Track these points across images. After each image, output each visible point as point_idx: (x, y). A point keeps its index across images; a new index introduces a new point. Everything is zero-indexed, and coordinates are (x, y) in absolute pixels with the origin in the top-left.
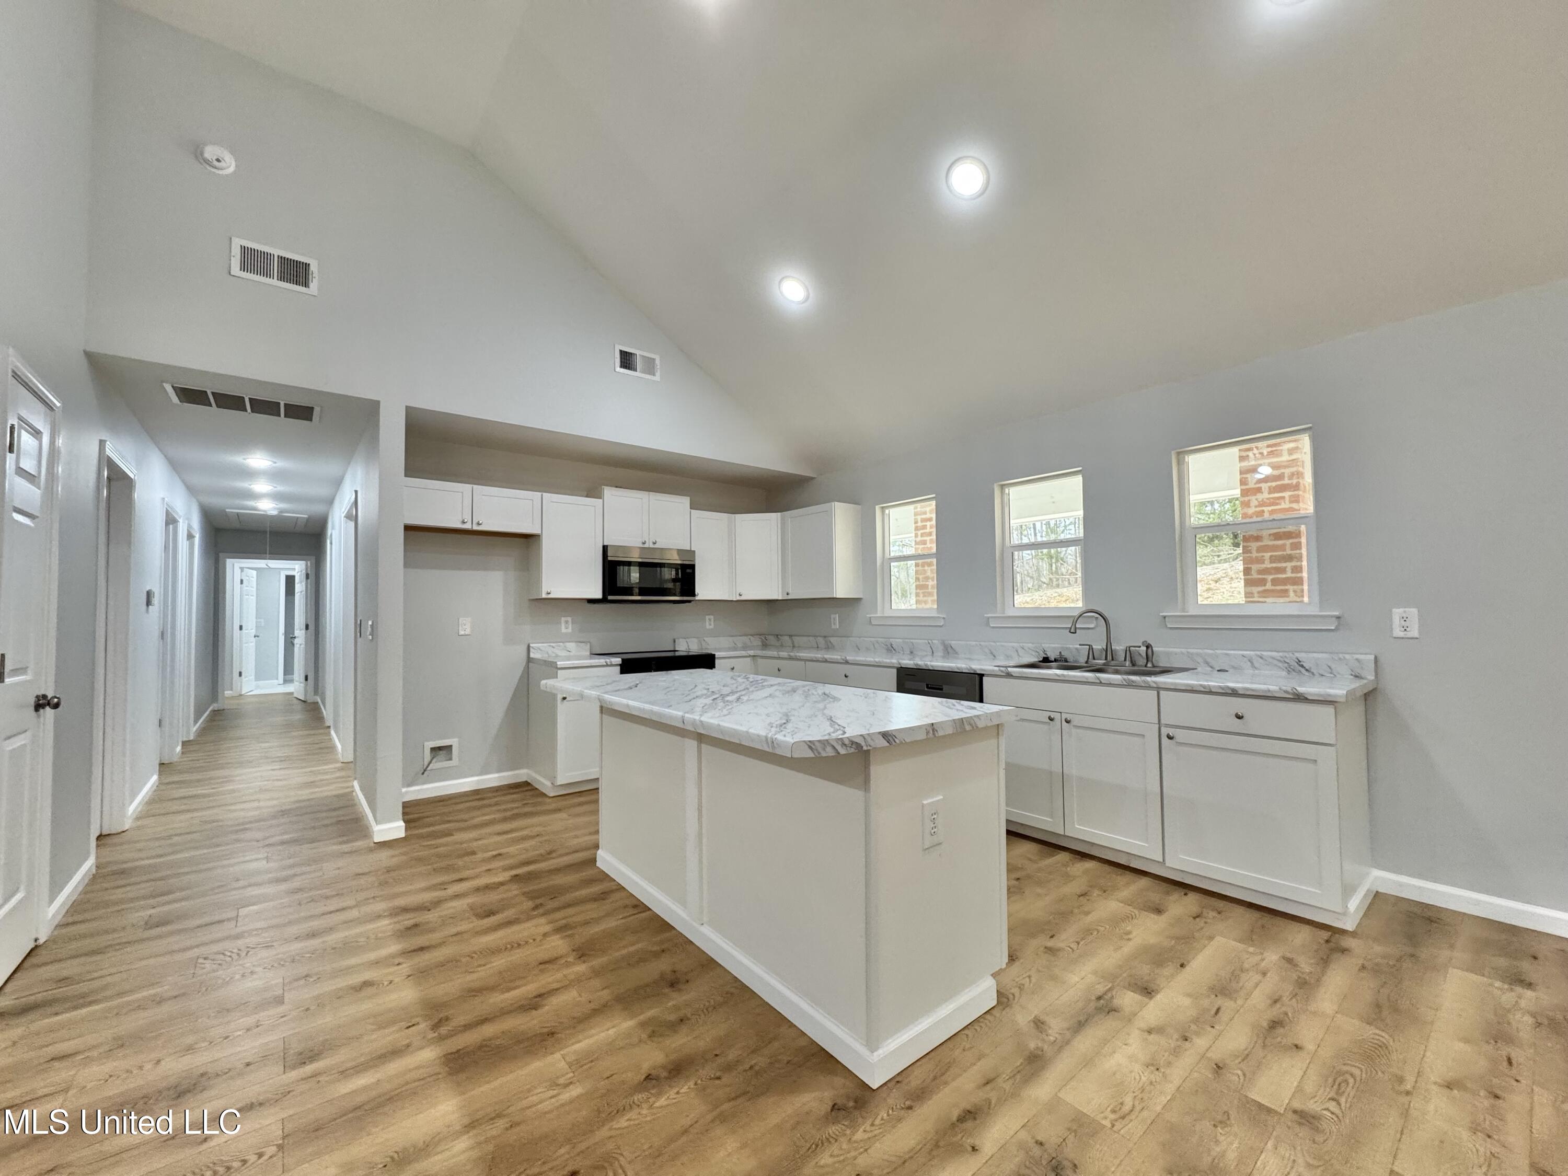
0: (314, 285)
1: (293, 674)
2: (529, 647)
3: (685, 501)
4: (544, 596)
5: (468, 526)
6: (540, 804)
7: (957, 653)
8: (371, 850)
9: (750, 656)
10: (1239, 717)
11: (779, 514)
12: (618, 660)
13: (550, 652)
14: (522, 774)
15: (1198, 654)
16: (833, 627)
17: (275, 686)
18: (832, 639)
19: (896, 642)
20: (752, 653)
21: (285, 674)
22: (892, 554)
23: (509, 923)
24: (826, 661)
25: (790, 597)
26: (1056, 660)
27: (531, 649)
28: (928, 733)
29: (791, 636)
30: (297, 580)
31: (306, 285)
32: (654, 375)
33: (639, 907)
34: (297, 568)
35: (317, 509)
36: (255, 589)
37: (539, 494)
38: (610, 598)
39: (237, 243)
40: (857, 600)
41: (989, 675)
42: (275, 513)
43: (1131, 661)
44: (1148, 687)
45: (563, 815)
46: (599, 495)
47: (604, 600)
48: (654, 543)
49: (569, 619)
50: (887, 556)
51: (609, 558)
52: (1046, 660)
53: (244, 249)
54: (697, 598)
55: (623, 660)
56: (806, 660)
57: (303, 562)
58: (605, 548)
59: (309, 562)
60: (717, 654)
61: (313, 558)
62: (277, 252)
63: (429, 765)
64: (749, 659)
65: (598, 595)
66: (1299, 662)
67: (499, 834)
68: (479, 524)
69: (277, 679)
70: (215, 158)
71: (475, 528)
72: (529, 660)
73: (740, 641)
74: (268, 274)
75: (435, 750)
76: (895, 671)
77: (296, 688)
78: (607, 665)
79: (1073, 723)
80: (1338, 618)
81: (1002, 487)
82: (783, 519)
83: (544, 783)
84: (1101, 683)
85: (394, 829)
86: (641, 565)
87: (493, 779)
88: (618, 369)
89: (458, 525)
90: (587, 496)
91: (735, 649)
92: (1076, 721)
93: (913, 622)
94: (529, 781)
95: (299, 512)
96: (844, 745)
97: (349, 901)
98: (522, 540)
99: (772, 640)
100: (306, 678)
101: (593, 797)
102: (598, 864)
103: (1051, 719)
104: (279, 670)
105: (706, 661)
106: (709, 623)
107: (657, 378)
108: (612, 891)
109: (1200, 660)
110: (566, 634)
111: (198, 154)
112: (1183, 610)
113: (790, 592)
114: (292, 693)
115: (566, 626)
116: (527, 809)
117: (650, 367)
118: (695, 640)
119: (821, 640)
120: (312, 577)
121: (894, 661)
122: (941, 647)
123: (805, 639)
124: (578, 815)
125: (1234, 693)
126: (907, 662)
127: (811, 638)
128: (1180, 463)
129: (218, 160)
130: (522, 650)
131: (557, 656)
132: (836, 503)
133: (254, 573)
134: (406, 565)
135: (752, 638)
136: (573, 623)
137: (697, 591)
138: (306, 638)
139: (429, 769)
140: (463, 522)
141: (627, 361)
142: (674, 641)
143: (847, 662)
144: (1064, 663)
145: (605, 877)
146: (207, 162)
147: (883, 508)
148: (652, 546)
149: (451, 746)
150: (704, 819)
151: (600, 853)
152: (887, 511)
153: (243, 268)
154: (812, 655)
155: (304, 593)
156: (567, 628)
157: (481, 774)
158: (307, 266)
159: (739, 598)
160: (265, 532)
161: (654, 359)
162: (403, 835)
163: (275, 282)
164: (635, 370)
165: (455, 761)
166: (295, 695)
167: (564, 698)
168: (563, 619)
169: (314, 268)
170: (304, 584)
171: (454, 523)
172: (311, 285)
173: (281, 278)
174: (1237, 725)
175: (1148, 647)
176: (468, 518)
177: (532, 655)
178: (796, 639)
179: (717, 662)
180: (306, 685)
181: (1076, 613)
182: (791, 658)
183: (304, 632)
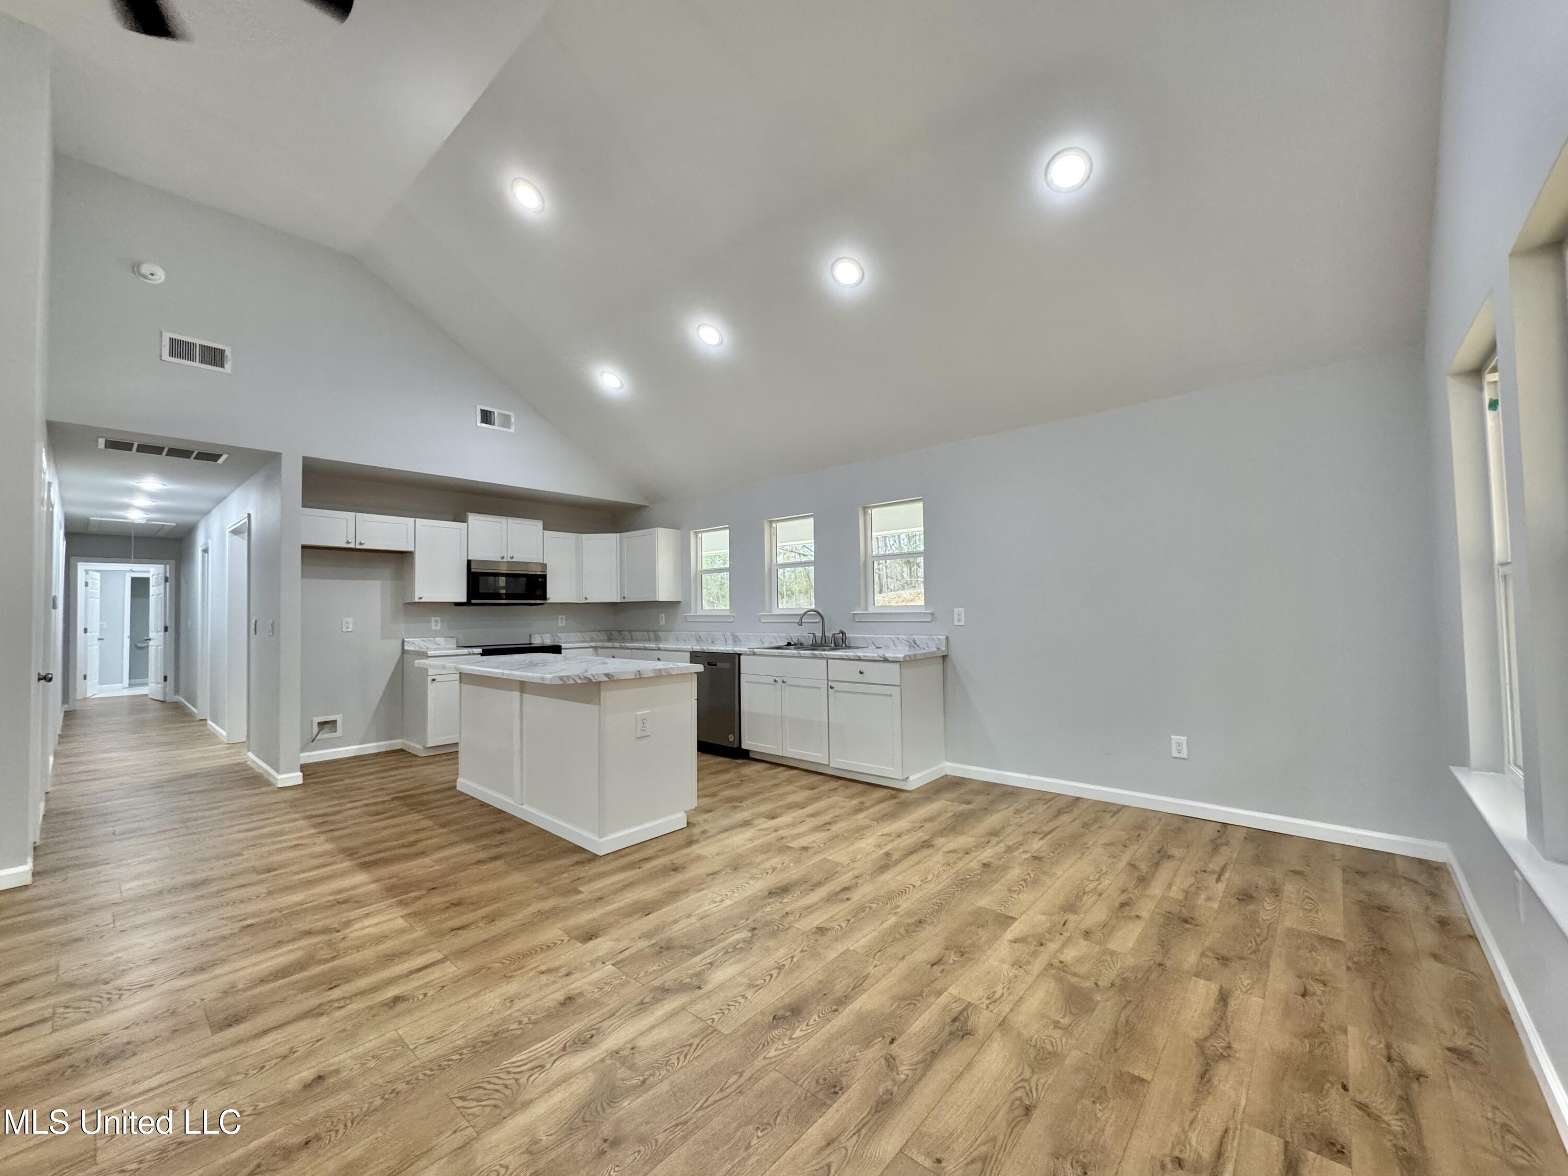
0: (228, 366)
1: (147, 677)
2: (403, 642)
3: (539, 524)
4: (417, 600)
5: (352, 546)
6: (416, 761)
7: (741, 641)
8: (274, 792)
9: (592, 647)
10: (861, 673)
11: (618, 534)
12: (480, 650)
13: (422, 646)
14: (397, 743)
15: (869, 638)
16: (661, 623)
17: (121, 689)
18: (659, 633)
19: (703, 634)
20: (593, 644)
21: (130, 678)
22: (704, 568)
23: (393, 817)
24: (645, 649)
25: (626, 600)
26: (795, 644)
27: (405, 643)
28: (636, 675)
29: (630, 631)
30: (152, 583)
31: (222, 366)
32: (510, 428)
33: (483, 805)
34: (153, 572)
35: (188, 519)
36: (98, 592)
37: (412, 519)
38: (473, 601)
39: (167, 336)
40: (679, 602)
41: (744, 654)
42: (144, 522)
43: (835, 643)
44: (822, 658)
45: (433, 766)
46: (464, 520)
47: (468, 603)
48: (512, 558)
49: (438, 619)
50: (699, 568)
51: (472, 570)
52: (789, 644)
53: (172, 340)
54: (548, 601)
55: (483, 650)
56: (632, 649)
57: (162, 567)
58: (469, 562)
59: (168, 566)
60: (563, 646)
61: (173, 562)
62: (198, 342)
63: (317, 735)
64: (591, 649)
65: (463, 599)
66: (914, 641)
67: (380, 778)
68: (361, 544)
69: (122, 682)
70: (149, 272)
71: (358, 547)
72: (404, 651)
73: (588, 636)
74: (192, 359)
75: (322, 724)
76: (689, 654)
77: (152, 688)
78: (470, 654)
79: (787, 683)
80: (932, 614)
81: (771, 522)
82: (621, 537)
83: (414, 746)
84: (800, 657)
85: (296, 778)
86: (507, 575)
87: (371, 747)
88: (479, 424)
89: (344, 545)
90: (454, 520)
91: (583, 642)
92: (789, 681)
93: (715, 620)
94: (404, 748)
95: (169, 521)
96: (580, 678)
97: (270, 815)
98: (400, 555)
99: (615, 634)
100: (165, 678)
101: (456, 756)
102: (458, 788)
103: (775, 681)
104: (124, 672)
105: (556, 649)
106: (561, 622)
107: (512, 430)
108: (467, 800)
109: (870, 642)
110: (435, 631)
111: (135, 268)
112: (867, 610)
113: (626, 596)
114: (146, 695)
115: (436, 624)
116: (401, 765)
117: (506, 421)
118: (549, 636)
119: (652, 634)
120: (172, 580)
121: (689, 647)
122: (731, 637)
123: (641, 633)
124: (443, 766)
125: (859, 659)
126: (697, 648)
127: (645, 633)
128: (865, 514)
129: (152, 274)
130: (395, 645)
131: (428, 648)
132: (659, 529)
133: (98, 575)
134: (303, 576)
135: (599, 633)
136: (441, 622)
137: (548, 595)
138: (165, 639)
139: (317, 738)
140: (348, 543)
141: (486, 417)
142: (530, 636)
143: (659, 649)
144: (799, 646)
145: (462, 794)
146: (145, 277)
147: (696, 532)
148: (509, 560)
149: (335, 721)
150: (524, 740)
151: (459, 780)
152: (700, 535)
153: (172, 354)
154: (641, 645)
155: (162, 596)
156: (436, 626)
157: (361, 743)
158: (222, 352)
159: (585, 601)
160: (130, 537)
161: (510, 416)
162: (301, 782)
163: (197, 364)
164: (493, 424)
165: (340, 732)
166: (150, 696)
167: (434, 680)
168: (433, 619)
169: (228, 353)
170: (162, 587)
171: (340, 542)
172: (226, 366)
173: (202, 362)
174: (858, 677)
175: (843, 633)
176: (352, 540)
177: (406, 648)
178: (634, 633)
179: (563, 651)
180: (165, 687)
181: (802, 612)
182: (621, 648)
183: (162, 633)
